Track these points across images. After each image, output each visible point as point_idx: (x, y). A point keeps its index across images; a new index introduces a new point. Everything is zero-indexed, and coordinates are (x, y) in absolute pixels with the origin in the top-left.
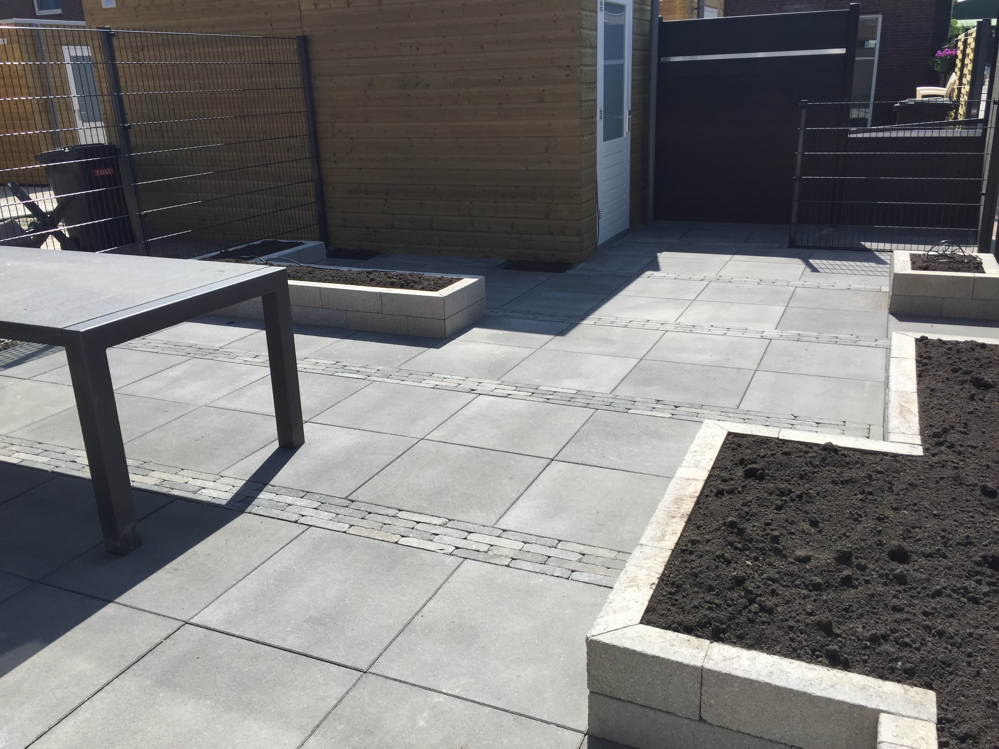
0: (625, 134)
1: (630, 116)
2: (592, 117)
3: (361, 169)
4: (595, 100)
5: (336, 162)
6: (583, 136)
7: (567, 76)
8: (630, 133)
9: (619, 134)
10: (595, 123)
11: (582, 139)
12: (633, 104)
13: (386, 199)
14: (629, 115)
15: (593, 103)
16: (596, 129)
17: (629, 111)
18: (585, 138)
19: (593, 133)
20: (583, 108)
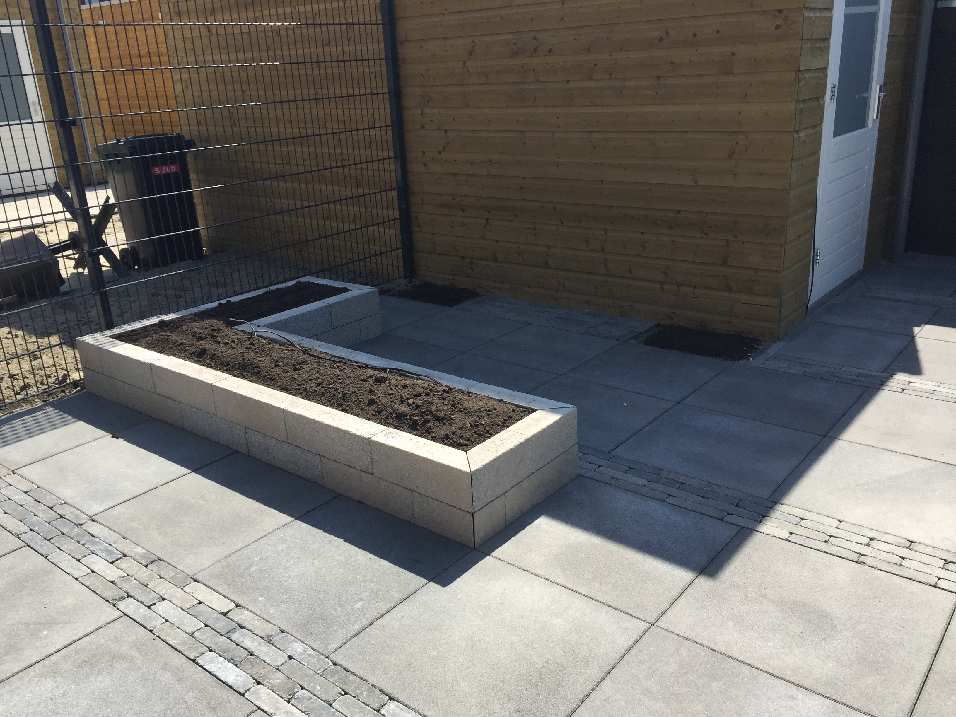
0: (870, 124)
1: (882, 95)
2: (817, 98)
3: (456, 175)
4: (824, 70)
5: (425, 165)
6: (797, 132)
7: (777, 27)
8: (878, 121)
9: (861, 123)
10: (821, 108)
11: (796, 136)
12: (887, 75)
13: (487, 220)
14: (880, 92)
15: (821, 74)
16: (822, 118)
17: (881, 86)
18: (802, 134)
19: (818, 124)
20: (803, 83)
